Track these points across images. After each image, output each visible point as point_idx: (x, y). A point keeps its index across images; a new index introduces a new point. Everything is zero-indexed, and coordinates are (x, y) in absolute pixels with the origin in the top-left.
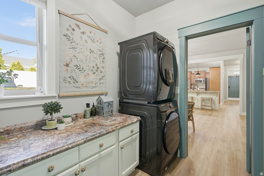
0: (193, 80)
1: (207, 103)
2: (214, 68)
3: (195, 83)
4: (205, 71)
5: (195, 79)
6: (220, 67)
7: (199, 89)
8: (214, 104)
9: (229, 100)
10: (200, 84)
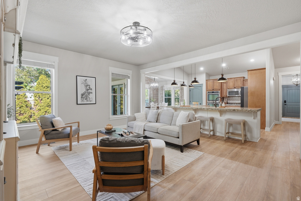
0: (225, 91)
1: (237, 129)
2: (255, 70)
3: (228, 96)
4: (244, 78)
5: (228, 90)
6: (265, 69)
7: (223, 105)
8: (250, 131)
9: (283, 122)
10: (233, 98)
